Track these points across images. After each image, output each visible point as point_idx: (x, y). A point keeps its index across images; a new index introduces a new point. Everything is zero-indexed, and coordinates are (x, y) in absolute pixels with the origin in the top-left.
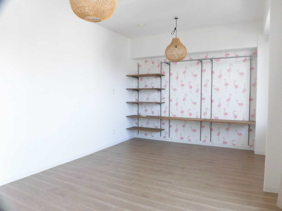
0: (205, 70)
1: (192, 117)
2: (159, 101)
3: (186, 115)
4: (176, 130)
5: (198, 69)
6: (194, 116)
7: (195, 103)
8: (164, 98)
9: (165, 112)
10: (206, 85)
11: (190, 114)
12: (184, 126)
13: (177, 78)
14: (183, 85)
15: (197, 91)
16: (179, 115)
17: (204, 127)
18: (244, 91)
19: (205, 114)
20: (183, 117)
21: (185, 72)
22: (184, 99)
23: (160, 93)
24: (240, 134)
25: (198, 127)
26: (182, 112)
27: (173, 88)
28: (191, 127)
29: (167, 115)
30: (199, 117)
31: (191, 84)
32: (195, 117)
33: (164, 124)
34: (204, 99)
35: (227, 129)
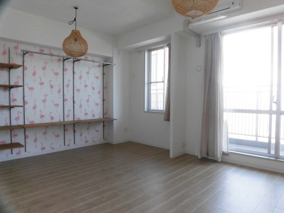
0: (66, 70)
1: (54, 121)
2: (7, 104)
3: (47, 120)
4: (36, 141)
5: (59, 67)
6: (56, 120)
7: (57, 105)
8: (15, 100)
9: (17, 119)
10: (68, 86)
11: (52, 118)
12: (45, 133)
13: (34, 74)
14: (42, 84)
15: (59, 92)
16: (38, 121)
17: (67, 130)
18: (99, 93)
19: (68, 116)
20: (43, 122)
21: (44, 68)
22: (44, 101)
23: (7, 93)
24: (97, 131)
25: (61, 132)
26: (42, 116)
27: (29, 86)
28: (53, 133)
29: (21, 122)
30: (62, 120)
31: (51, 83)
32: (58, 121)
33: (16, 135)
34: (66, 100)
35: (88, 128)
